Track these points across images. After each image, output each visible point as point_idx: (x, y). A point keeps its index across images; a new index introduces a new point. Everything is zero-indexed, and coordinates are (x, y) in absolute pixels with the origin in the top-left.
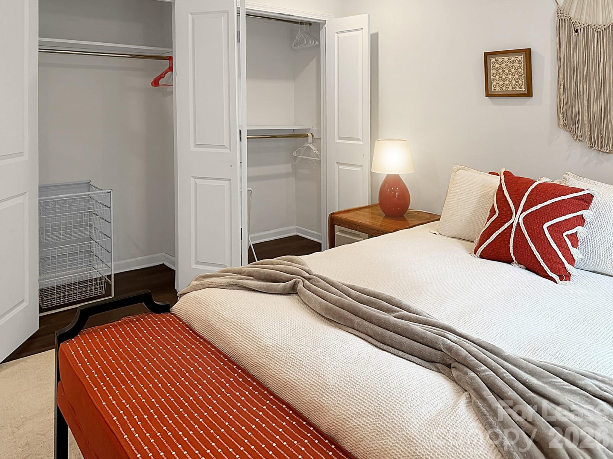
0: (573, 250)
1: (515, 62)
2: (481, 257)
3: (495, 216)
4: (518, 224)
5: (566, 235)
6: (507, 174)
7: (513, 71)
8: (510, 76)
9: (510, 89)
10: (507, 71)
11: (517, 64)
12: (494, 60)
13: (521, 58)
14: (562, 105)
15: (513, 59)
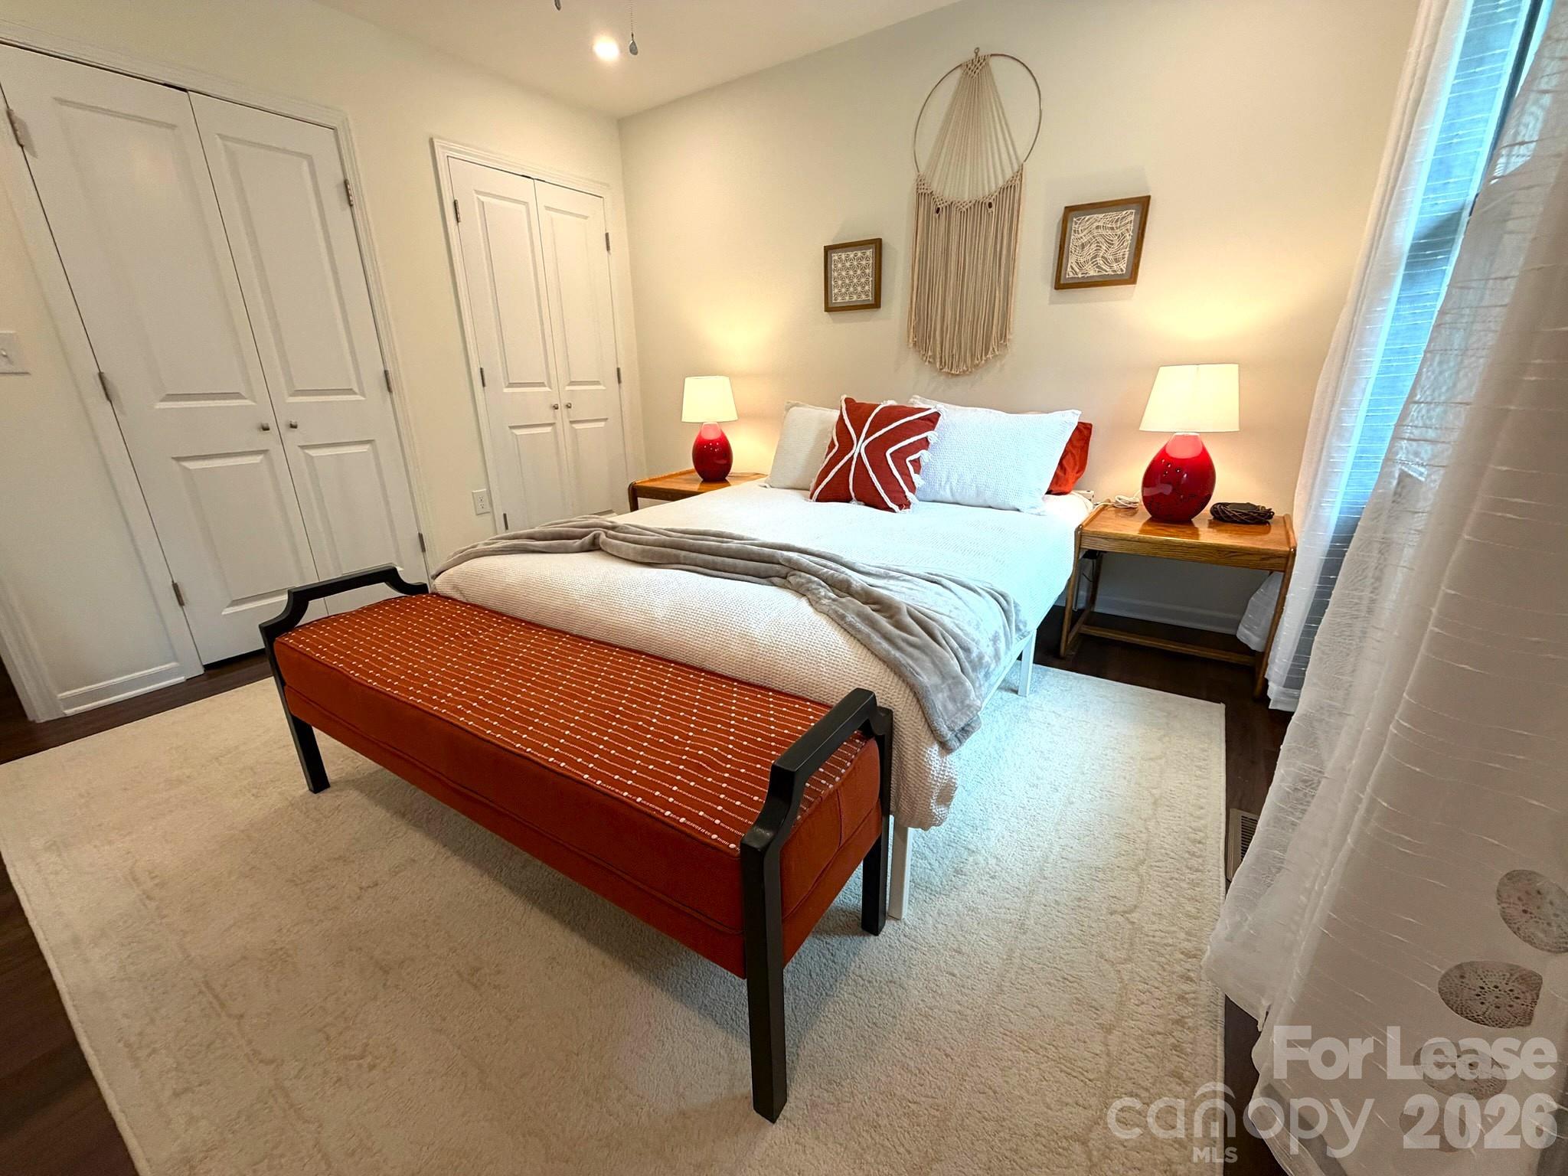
0: (916, 478)
1: (861, 258)
2: (818, 500)
3: (834, 451)
4: (860, 454)
5: (910, 461)
6: (849, 401)
7: (859, 272)
8: (855, 280)
9: (855, 298)
10: (851, 273)
11: (864, 262)
12: (836, 258)
13: (869, 253)
14: (913, 317)
15: (859, 254)
